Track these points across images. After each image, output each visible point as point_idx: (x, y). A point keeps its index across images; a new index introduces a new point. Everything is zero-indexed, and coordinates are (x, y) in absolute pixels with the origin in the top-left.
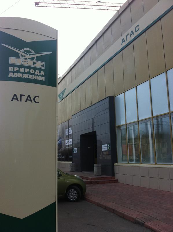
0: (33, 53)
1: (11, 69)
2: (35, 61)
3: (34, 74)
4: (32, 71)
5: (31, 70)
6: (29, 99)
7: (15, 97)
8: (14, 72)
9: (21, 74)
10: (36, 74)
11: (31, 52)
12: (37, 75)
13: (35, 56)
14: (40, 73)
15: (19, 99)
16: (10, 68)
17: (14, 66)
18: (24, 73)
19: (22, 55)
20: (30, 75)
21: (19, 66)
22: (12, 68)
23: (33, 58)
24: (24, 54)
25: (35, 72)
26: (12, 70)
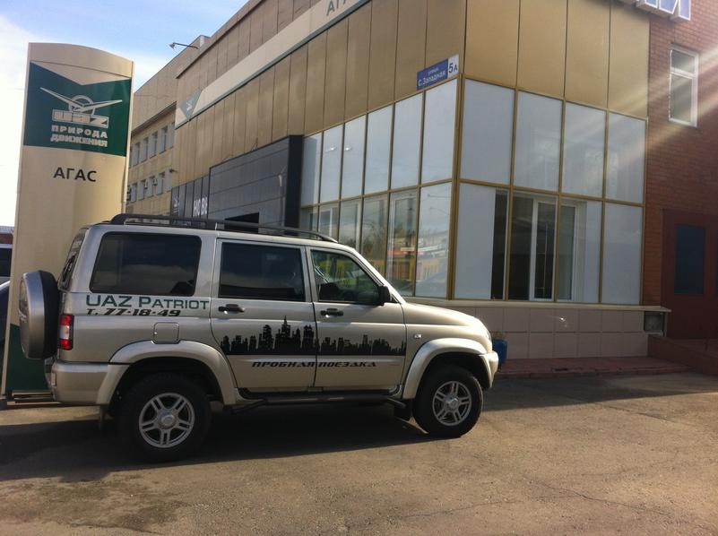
0: (91, 102)
1: (55, 128)
2: (93, 115)
3: (90, 137)
4: (88, 132)
5: (86, 131)
6: (80, 175)
7: (59, 173)
8: (59, 133)
9: (71, 137)
10: (93, 136)
11: (87, 102)
12: (95, 138)
13: (94, 108)
14: (100, 134)
15: (66, 176)
16: (53, 127)
17: (60, 124)
18: (75, 135)
19: (73, 107)
20: (84, 139)
21: (68, 125)
22: (57, 127)
23: (90, 112)
24: (76, 106)
25: (92, 132)
26: (57, 130)
